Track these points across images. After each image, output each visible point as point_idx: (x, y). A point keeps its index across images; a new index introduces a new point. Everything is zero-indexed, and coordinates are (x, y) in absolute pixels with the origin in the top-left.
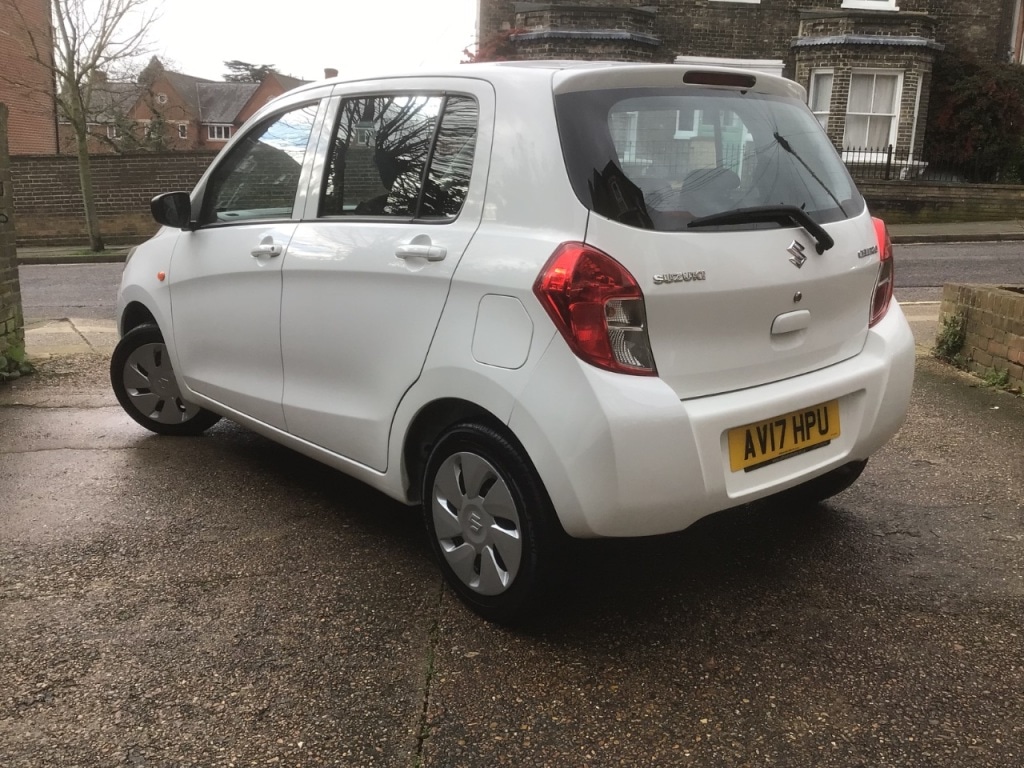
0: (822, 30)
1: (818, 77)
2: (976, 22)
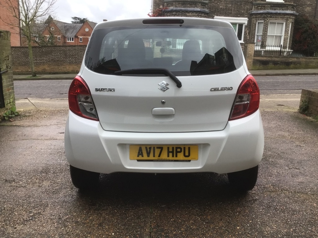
0: (260, 9)
1: (259, 23)
2: (308, 6)
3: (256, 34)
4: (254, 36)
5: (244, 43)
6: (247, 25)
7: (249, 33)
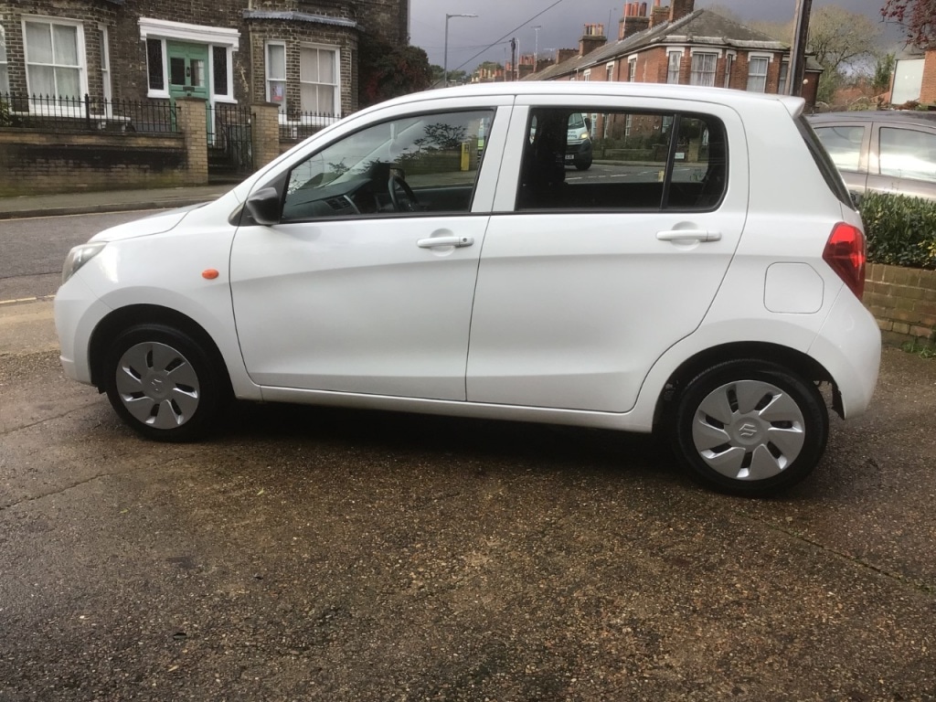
0: (270, 6)
1: (270, 46)
2: (383, 10)
3: (268, 78)
4: (264, 85)
5: (236, 102)
6: (237, 50)
7: (247, 75)
